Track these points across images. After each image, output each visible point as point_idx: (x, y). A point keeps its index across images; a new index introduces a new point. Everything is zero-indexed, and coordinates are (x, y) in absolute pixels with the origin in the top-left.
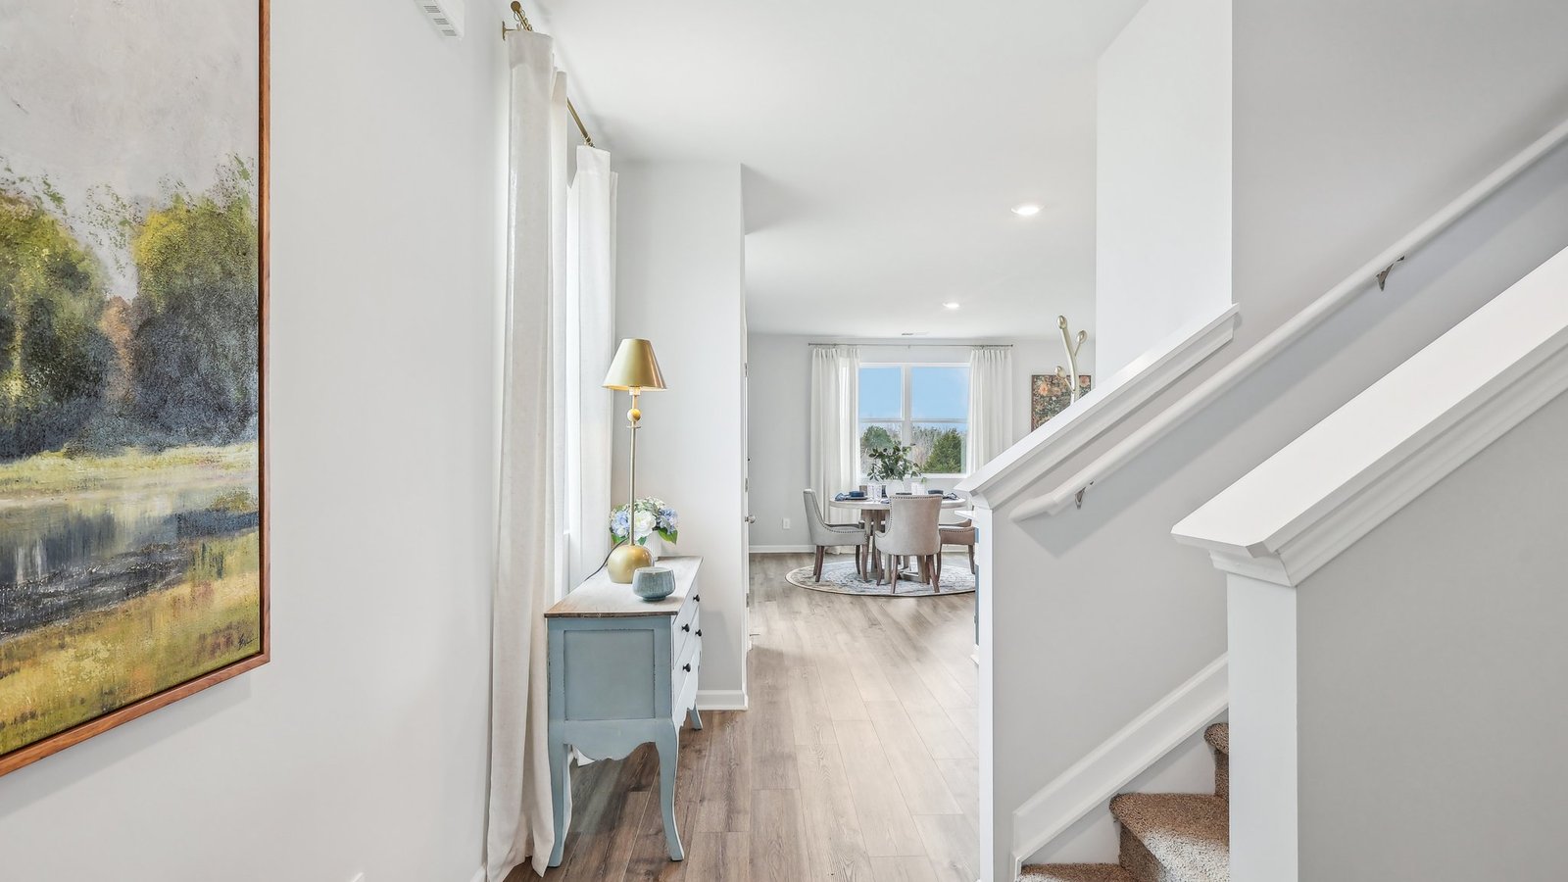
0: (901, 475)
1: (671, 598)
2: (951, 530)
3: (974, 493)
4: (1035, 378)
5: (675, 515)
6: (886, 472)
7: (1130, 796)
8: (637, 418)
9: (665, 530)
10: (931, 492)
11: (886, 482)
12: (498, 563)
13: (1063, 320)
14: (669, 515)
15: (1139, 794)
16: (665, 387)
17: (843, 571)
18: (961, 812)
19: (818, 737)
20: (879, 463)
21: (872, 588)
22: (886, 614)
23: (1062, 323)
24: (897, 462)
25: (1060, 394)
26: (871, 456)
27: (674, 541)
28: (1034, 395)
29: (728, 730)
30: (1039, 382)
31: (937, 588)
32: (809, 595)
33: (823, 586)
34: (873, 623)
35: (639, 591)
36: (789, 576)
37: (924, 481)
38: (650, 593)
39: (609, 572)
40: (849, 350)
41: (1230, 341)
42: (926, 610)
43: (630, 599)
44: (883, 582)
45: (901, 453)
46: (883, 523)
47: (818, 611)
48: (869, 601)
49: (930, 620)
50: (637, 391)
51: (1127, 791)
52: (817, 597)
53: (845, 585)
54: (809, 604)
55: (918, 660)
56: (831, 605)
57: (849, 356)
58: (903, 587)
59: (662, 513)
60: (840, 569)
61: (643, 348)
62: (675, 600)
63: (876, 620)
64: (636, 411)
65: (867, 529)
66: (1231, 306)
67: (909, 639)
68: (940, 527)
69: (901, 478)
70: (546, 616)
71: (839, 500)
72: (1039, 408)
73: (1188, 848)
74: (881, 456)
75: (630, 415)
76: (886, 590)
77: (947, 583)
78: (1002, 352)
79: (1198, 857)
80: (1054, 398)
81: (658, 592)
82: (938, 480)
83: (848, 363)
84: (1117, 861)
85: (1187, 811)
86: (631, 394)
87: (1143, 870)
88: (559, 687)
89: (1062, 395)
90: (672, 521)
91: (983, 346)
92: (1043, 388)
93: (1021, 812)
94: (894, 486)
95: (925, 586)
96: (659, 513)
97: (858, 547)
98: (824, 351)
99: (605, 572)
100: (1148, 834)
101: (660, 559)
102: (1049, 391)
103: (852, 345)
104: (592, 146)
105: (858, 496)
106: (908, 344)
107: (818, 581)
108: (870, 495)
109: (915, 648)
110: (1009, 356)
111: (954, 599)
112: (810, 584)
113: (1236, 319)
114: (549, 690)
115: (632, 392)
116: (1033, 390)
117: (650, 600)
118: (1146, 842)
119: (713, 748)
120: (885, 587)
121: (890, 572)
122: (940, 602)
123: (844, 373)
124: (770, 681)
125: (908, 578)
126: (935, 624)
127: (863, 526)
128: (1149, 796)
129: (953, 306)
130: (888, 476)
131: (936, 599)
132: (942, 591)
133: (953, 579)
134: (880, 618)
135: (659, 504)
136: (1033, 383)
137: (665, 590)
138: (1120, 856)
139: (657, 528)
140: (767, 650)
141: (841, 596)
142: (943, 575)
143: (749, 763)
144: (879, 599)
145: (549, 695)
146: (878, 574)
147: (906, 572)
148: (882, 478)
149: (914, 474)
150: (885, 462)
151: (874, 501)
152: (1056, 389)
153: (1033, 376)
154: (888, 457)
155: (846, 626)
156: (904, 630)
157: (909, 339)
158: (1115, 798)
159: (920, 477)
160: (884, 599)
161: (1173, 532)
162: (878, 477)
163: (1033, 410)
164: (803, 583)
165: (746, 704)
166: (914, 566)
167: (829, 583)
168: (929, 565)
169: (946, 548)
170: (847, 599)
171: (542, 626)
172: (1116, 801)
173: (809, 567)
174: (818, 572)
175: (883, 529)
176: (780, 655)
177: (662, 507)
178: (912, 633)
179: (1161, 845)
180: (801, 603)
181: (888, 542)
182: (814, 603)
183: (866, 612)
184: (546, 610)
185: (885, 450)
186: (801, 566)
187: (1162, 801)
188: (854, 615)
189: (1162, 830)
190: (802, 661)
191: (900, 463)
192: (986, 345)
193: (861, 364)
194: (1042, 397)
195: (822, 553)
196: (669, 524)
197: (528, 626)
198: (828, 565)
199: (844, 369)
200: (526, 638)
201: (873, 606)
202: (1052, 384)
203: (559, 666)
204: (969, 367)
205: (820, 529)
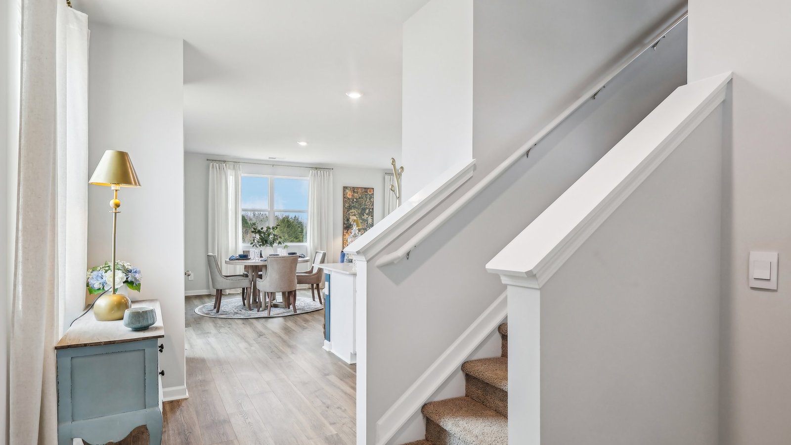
0: (271, 244)
1: (154, 327)
2: (302, 276)
3: (358, 253)
4: (345, 188)
5: (139, 272)
6: (262, 242)
7: (430, 403)
8: (117, 206)
9: (131, 283)
10: (290, 254)
11: (262, 248)
12: (13, 312)
13: (394, 160)
14: (136, 272)
15: (434, 402)
16: (140, 185)
17: (233, 304)
18: (336, 433)
19: (242, 406)
20: (258, 236)
21: (254, 313)
22: (266, 328)
23: (393, 162)
24: (269, 235)
25: (358, 197)
26: (253, 232)
27: (139, 290)
28: (344, 198)
29: (178, 413)
30: (347, 191)
31: (295, 310)
32: (213, 321)
33: (222, 315)
34: (260, 335)
35: (128, 325)
36: (197, 310)
37: (286, 247)
38: (138, 325)
39: (95, 314)
40: (234, 165)
41: (472, 177)
42: (290, 324)
43: (121, 330)
44: (261, 309)
45: (271, 230)
46: (260, 273)
47: (222, 330)
48: (254, 321)
49: (294, 329)
50: (118, 187)
51: (430, 401)
52: (220, 322)
53: (236, 313)
54: (215, 327)
55: (293, 353)
56: (230, 326)
57: (234, 168)
58: (274, 312)
59: (130, 271)
60: (232, 303)
61: (122, 158)
62: (157, 328)
63: (261, 332)
64: (117, 201)
65: (250, 277)
66: (473, 160)
67: (284, 341)
68: (297, 274)
69: (272, 246)
70: (56, 348)
71: (232, 260)
72: (347, 205)
73: (461, 422)
74: (259, 232)
75: (112, 203)
76: (265, 314)
77: (300, 307)
78: (328, 173)
79: (466, 425)
80: (355, 200)
81: (145, 324)
82: (293, 246)
83: (234, 174)
84: (424, 438)
85: (456, 405)
86: (113, 188)
87: (439, 438)
88: (66, 399)
89: (359, 198)
90: (137, 275)
91: (316, 168)
92: (349, 194)
93: (380, 422)
94: (267, 251)
95: (288, 310)
96: (127, 272)
97: (243, 289)
98: (217, 165)
99: (91, 314)
100: (442, 420)
101: (133, 302)
102: (353, 196)
103: (236, 163)
104: (71, 7)
105: (244, 257)
106: (274, 164)
107: (218, 312)
108: (251, 256)
109: (289, 346)
110: (331, 176)
111: (306, 316)
112: (212, 314)
113: (474, 167)
114: (58, 401)
115: (113, 187)
116: (344, 195)
117: (137, 330)
118: (441, 424)
119: (170, 425)
120: (263, 312)
121: (266, 303)
122: (298, 318)
123: (231, 179)
124: (200, 378)
125: (276, 306)
126: (298, 332)
127: (246, 276)
128: (439, 402)
129: (303, 144)
130: (263, 245)
131: (295, 317)
132: (298, 312)
133: (303, 305)
134: (264, 331)
135: (128, 266)
136: (344, 191)
137: (150, 322)
138: (426, 435)
139: (126, 282)
140: (193, 359)
141: (236, 320)
142: (297, 303)
143: (198, 430)
144: (260, 319)
145: (58, 405)
146: (257, 305)
147: (274, 302)
148: (260, 246)
149: (280, 243)
150: (261, 236)
151: (255, 260)
152: (356, 195)
153: (344, 187)
154: (264, 233)
155: (243, 338)
156: (280, 337)
157: (274, 161)
158: (424, 406)
159: (283, 245)
160: (264, 320)
161: (486, 267)
162: (257, 245)
163: (344, 206)
164: (207, 314)
165: (187, 394)
166: (279, 298)
167: (225, 313)
168: (290, 296)
169: (298, 286)
170: (240, 322)
171: (52, 356)
172: (424, 407)
173: (210, 304)
174: (217, 306)
175: (261, 277)
176: (203, 361)
177: (130, 268)
178: (286, 338)
179: (450, 424)
180: (209, 326)
181: (264, 285)
182: (218, 326)
183: (255, 329)
184: (55, 345)
185: (262, 229)
186: (204, 304)
187: (445, 403)
188: (247, 331)
189: (448, 417)
190: (219, 362)
191: (271, 236)
192: (318, 168)
193: (242, 174)
194: (349, 199)
195: (220, 294)
196: (135, 279)
197: (41, 358)
198: (224, 301)
199: (231, 177)
200: (40, 366)
201: (258, 325)
202: (354, 192)
203: (66, 384)
204: (308, 181)
205: (219, 279)
